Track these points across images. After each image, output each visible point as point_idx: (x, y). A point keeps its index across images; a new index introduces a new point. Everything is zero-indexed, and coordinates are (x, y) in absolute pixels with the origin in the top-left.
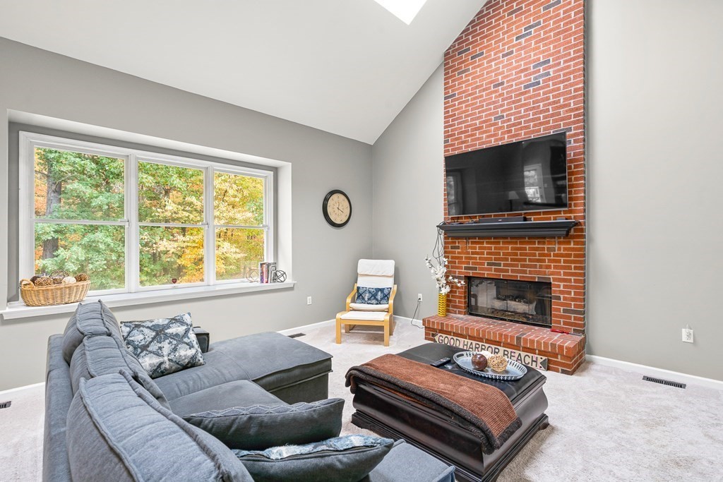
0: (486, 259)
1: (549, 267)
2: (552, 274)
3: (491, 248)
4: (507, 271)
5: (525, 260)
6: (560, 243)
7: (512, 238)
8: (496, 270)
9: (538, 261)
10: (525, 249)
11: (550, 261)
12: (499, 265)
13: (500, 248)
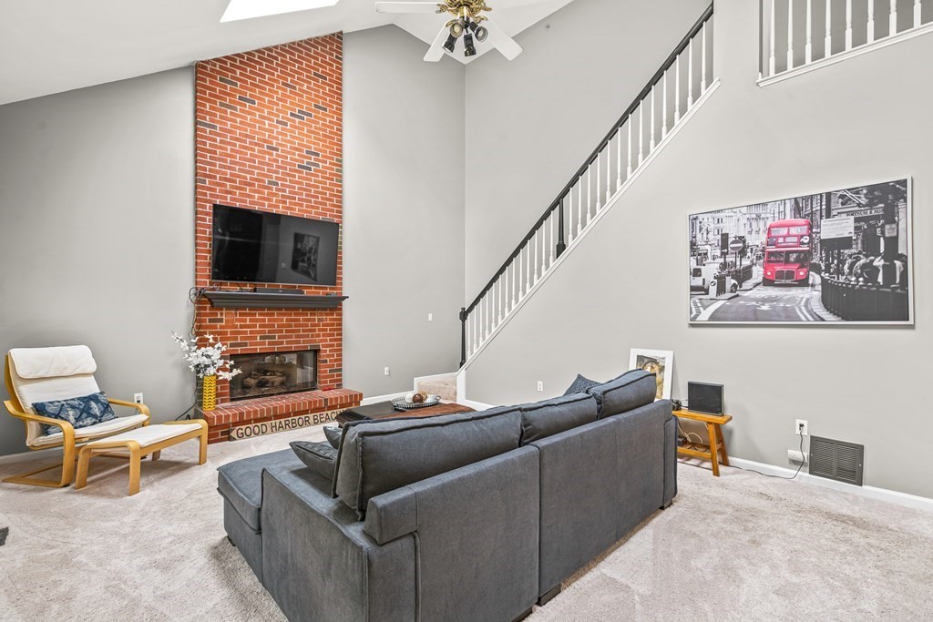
0: (258, 332)
1: (319, 335)
2: (322, 341)
3: (264, 320)
4: (282, 343)
5: (299, 331)
6: (327, 314)
7: (287, 309)
8: (269, 343)
9: (310, 331)
10: (299, 320)
11: (319, 330)
12: (274, 337)
13: (275, 320)
